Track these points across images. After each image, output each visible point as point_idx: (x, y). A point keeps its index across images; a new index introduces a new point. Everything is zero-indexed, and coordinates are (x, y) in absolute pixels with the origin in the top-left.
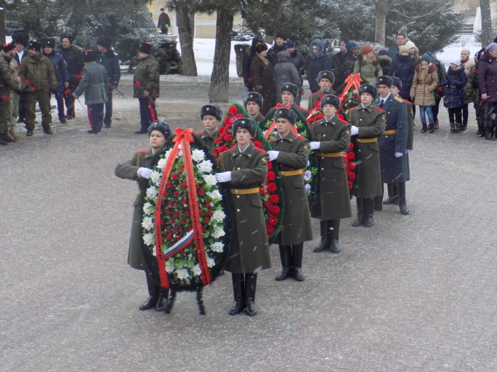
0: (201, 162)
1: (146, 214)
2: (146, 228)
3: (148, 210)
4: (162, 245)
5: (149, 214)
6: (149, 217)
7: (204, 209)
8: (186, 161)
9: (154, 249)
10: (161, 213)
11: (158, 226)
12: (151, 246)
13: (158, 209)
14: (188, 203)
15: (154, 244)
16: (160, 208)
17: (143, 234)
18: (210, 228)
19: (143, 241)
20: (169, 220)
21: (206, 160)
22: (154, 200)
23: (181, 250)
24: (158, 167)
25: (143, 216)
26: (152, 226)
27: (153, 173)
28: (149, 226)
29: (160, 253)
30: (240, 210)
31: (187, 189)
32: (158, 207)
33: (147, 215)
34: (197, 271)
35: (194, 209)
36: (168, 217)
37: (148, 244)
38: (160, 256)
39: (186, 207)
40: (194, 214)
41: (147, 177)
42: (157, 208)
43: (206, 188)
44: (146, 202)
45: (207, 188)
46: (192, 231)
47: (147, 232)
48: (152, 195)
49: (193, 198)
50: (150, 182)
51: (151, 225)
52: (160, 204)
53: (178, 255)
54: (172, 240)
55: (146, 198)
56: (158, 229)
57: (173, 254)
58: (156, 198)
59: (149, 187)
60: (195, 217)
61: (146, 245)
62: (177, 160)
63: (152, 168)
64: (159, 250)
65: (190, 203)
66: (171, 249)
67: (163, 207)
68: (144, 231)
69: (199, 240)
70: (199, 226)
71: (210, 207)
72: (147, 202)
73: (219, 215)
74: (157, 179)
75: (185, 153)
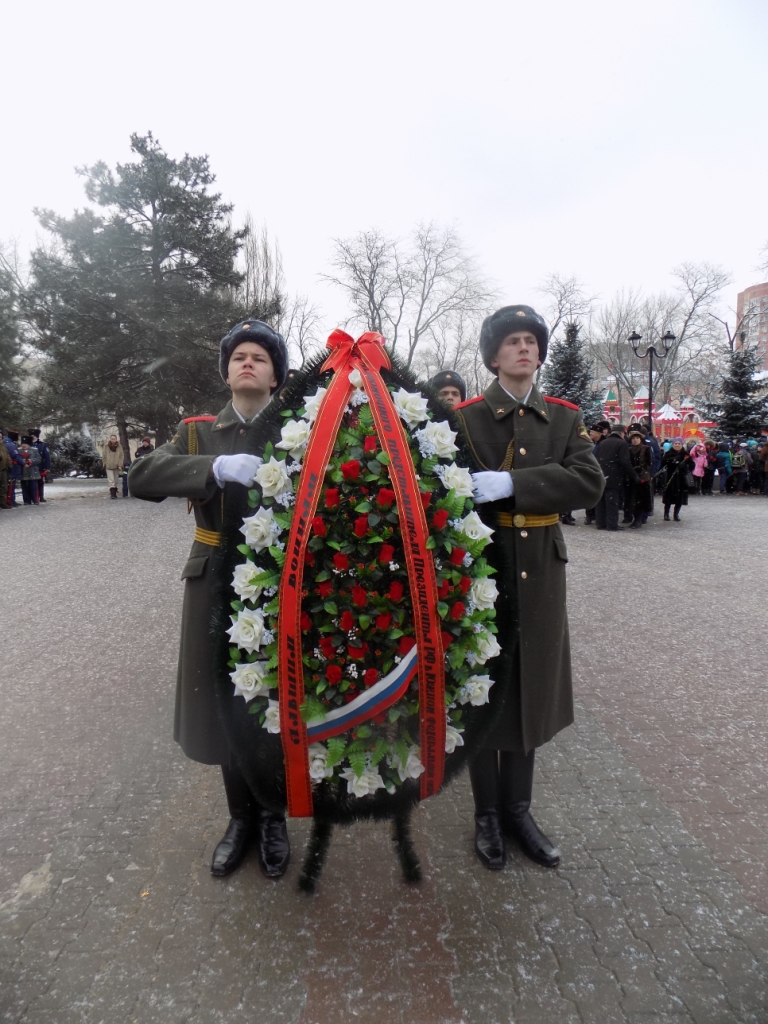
0: (422, 425)
1: (243, 598)
2: (241, 645)
3: (254, 588)
4: (302, 701)
5: (253, 600)
6: (252, 607)
7: (448, 576)
8: (383, 421)
9: (273, 709)
10: (303, 595)
11: (290, 639)
12: (260, 701)
13: (292, 582)
14: (399, 557)
15: (267, 694)
16: (299, 579)
17: (230, 664)
18: (467, 637)
19: (233, 686)
20: (333, 617)
21: (437, 419)
22: (272, 552)
23: (373, 715)
24: (282, 444)
25: (234, 605)
26: (268, 639)
27: (263, 466)
28: (255, 639)
29: (296, 723)
30: (528, 574)
31: (396, 511)
32: (293, 576)
33: (247, 602)
34: (412, 768)
35: (420, 577)
36: (330, 608)
37: (248, 698)
38: (294, 733)
39: (397, 570)
40: (422, 594)
41: (245, 480)
42: (286, 578)
43: (449, 505)
44: (242, 560)
45: (455, 506)
46: (414, 651)
47: (244, 657)
48: (263, 537)
49: (416, 540)
50: (253, 495)
51: (262, 634)
52: (300, 565)
53: (363, 732)
54: (345, 686)
55: (242, 549)
56: (291, 647)
57: (344, 730)
58: (281, 546)
59: (251, 512)
60: (424, 604)
61: (241, 698)
62: (348, 421)
63: (258, 452)
64: (291, 715)
65: (410, 558)
66: (336, 714)
67: (309, 575)
68: (234, 653)
69: (432, 676)
70: (436, 632)
71: (463, 571)
72: (244, 562)
73: (485, 592)
74: (280, 485)
75: (374, 396)
